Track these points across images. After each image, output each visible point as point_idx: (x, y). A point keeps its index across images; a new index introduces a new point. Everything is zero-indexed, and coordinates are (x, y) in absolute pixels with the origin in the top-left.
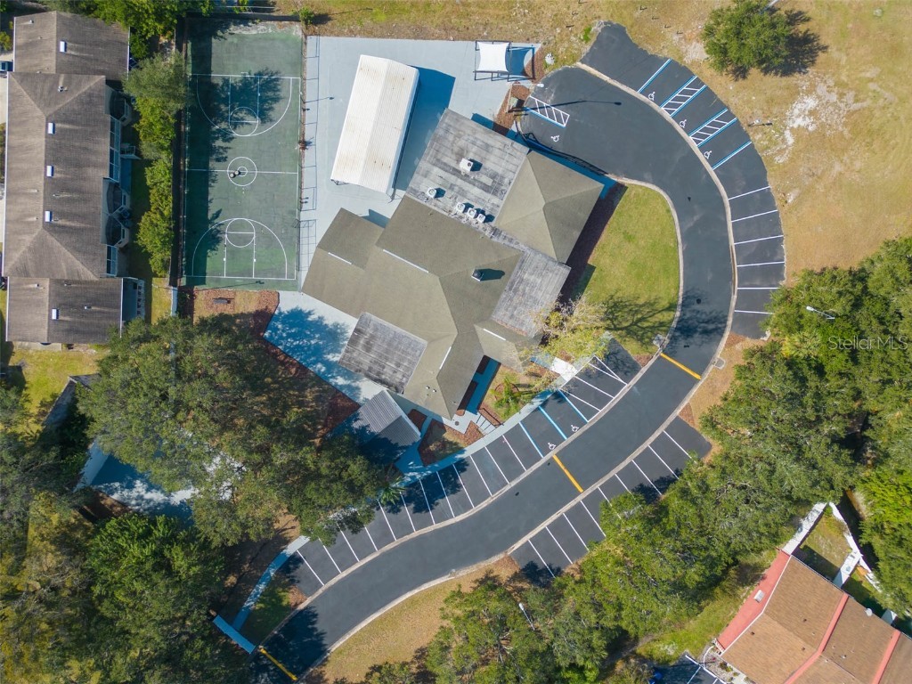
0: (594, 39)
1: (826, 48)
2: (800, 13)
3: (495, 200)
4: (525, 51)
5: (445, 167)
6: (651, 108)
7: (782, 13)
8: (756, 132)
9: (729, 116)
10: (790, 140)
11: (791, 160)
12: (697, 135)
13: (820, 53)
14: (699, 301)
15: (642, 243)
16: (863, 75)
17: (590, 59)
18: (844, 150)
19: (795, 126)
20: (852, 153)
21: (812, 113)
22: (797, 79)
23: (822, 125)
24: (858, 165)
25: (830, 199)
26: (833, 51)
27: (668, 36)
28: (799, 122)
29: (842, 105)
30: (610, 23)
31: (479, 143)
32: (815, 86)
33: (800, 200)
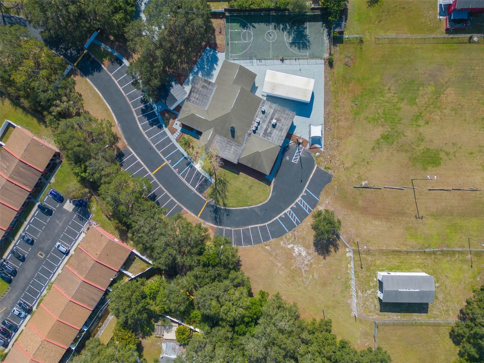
0: (326, 171)
1: (325, 259)
2: (338, 249)
3: (261, 134)
4: (320, 144)
5: (273, 114)
6: (300, 194)
7: (338, 242)
8: (292, 233)
9: (298, 223)
10: (289, 247)
11: (282, 247)
12: (290, 212)
13: (323, 257)
14: (227, 215)
15: (249, 192)
16: (315, 273)
17: (318, 170)
18: (286, 267)
19: (295, 248)
20: (285, 270)
21: (300, 254)
22: (312, 249)
23: (295, 258)
24: (281, 272)
25: (268, 262)
26: (324, 261)
27: (328, 199)
28: (296, 250)
29: (303, 266)
30: (332, 177)
31: (283, 127)
32: (310, 255)
33: (266, 251)
